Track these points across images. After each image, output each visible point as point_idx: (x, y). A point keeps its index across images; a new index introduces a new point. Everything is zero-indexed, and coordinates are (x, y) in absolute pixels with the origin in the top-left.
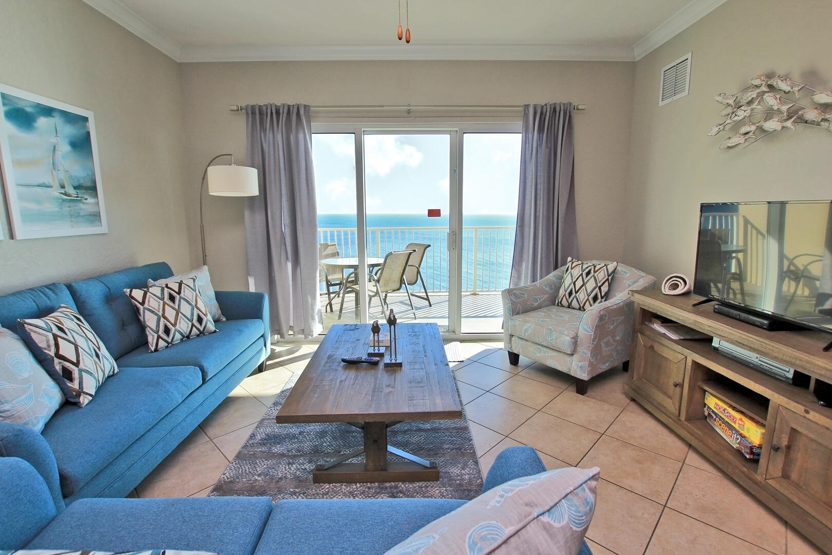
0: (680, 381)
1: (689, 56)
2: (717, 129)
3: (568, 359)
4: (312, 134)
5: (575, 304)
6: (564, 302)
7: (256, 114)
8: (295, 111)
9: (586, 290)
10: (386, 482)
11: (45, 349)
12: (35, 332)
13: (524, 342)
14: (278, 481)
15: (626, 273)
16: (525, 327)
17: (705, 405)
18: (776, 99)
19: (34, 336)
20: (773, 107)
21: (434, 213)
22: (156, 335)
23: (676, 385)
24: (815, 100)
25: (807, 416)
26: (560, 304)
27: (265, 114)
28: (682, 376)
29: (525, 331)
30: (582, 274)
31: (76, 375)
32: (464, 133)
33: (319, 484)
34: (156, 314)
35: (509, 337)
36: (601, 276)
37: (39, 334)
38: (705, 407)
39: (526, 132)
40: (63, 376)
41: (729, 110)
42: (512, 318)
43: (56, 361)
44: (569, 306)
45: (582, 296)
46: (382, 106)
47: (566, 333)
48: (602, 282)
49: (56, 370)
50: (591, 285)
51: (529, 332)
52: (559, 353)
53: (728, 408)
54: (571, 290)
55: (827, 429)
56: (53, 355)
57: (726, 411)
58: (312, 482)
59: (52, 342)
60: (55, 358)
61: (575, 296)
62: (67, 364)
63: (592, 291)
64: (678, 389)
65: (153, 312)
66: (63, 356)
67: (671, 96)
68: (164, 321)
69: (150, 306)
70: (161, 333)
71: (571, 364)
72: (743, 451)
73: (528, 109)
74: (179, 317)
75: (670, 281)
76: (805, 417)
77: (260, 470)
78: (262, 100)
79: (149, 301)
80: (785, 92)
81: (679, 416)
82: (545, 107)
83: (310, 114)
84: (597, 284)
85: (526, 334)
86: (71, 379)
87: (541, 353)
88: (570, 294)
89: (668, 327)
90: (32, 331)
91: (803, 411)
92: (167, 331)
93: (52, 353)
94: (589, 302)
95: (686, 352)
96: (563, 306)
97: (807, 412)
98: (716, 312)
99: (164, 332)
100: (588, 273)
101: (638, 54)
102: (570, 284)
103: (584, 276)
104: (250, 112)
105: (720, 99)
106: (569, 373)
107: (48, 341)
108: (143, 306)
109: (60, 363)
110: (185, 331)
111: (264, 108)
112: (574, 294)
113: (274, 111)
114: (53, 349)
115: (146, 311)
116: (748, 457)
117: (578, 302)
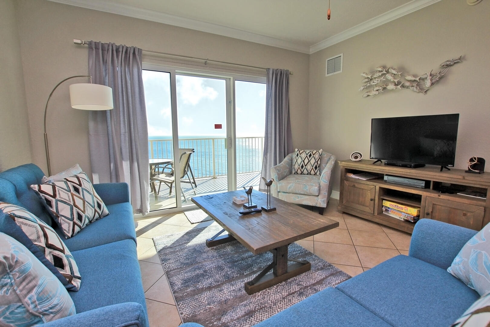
0: (373, 198)
1: (342, 55)
2: (363, 88)
3: (316, 198)
4: (142, 70)
5: (305, 172)
6: (299, 172)
7: (98, 49)
8: (132, 52)
9: (311, 164)
10: (288, 280)
11: (35, 241)
12: (26, 224)
13: (287, 194)
14: (226, 303)
15: (325, 155)
16: (289, 186)
17: (383, 206)
18: (392, 77)
19: (25, 229)
20: (391, 80)
21: (218, 126)
22: (72, 223)
23: (372, 200)
24: (406, 79)
25: (439, 197)
26: (296, 173)
27: (107, 50)
28: (374, 195)
29: (289, 188)
30: (307, 156)
31: (65, 261)
32: (236, 80)
33: (253, 294)
34: (68, 204)
35: (277, 193)
36: (317, 156)
37: (29, 225)
38: (383, 207)
39: (268, 83)
40: (55, 265)
41: (367, 80)
42: (279, 182)
43: (47, 250)
44: (302, 173)
45: (309, 167)
46: (192, 58)
47: (314, 185)
48: (318, 159)
49: (48, 260)
50: (313, 161)
51: (292, 188)
52: (310, 196)
53: (397, 204)
54: (303, 165)
55: (449, 200)
56: (44, 246)
57: (397, 206)
58: (247, 295)
59: (41, 233)
60: (47, 249)
61: (305, 168)
62: (57, 253)
63: (314, 164)
64: (372, 202)
65: (65, 203)
66: (53, 245)
67: (333, 72)
68: (76, 210)
69: (61, 198)
70: (76, 220)
71: (318, 200)
72: (410, 220)
73: (269, 70)
74: (86, 205)
75: (353, 155)
76: (439, 198)
77: (206, 301)
78: (104, 40)
79: (59, 194)
80: (394, 74)
81: (374, 214)
82: (277, 71)
83: (142, 55)
84: (315, 160)
85: (290, 190)
86: (62, 267)
87: (299, 198)
88: (302, 167)
89: (361, 175)
90: (23, 223)
91: (437, 196)
92: (80, 218)
93: (43, 243)
94: (313, 170)
95: (375, 184)
96: (298, 174)
97: (439, 196)
98: (386, 165)
99: (78, 219)
100: (310, 156)
101: (312, 51)
102: (301, 162)
103: (308, 157)
104: (94, 47)
105: (364, 75)
106: (316, 206)
107: (37, 232)
108: (55, 198)
109: (50, 252)
110: (91, 216)
111: (106, 46)
112: (304, 167)
113: (115, 49)
114: (43, 239)
115: (59, 202)
116: (412, 221)
117: (307, 170)
